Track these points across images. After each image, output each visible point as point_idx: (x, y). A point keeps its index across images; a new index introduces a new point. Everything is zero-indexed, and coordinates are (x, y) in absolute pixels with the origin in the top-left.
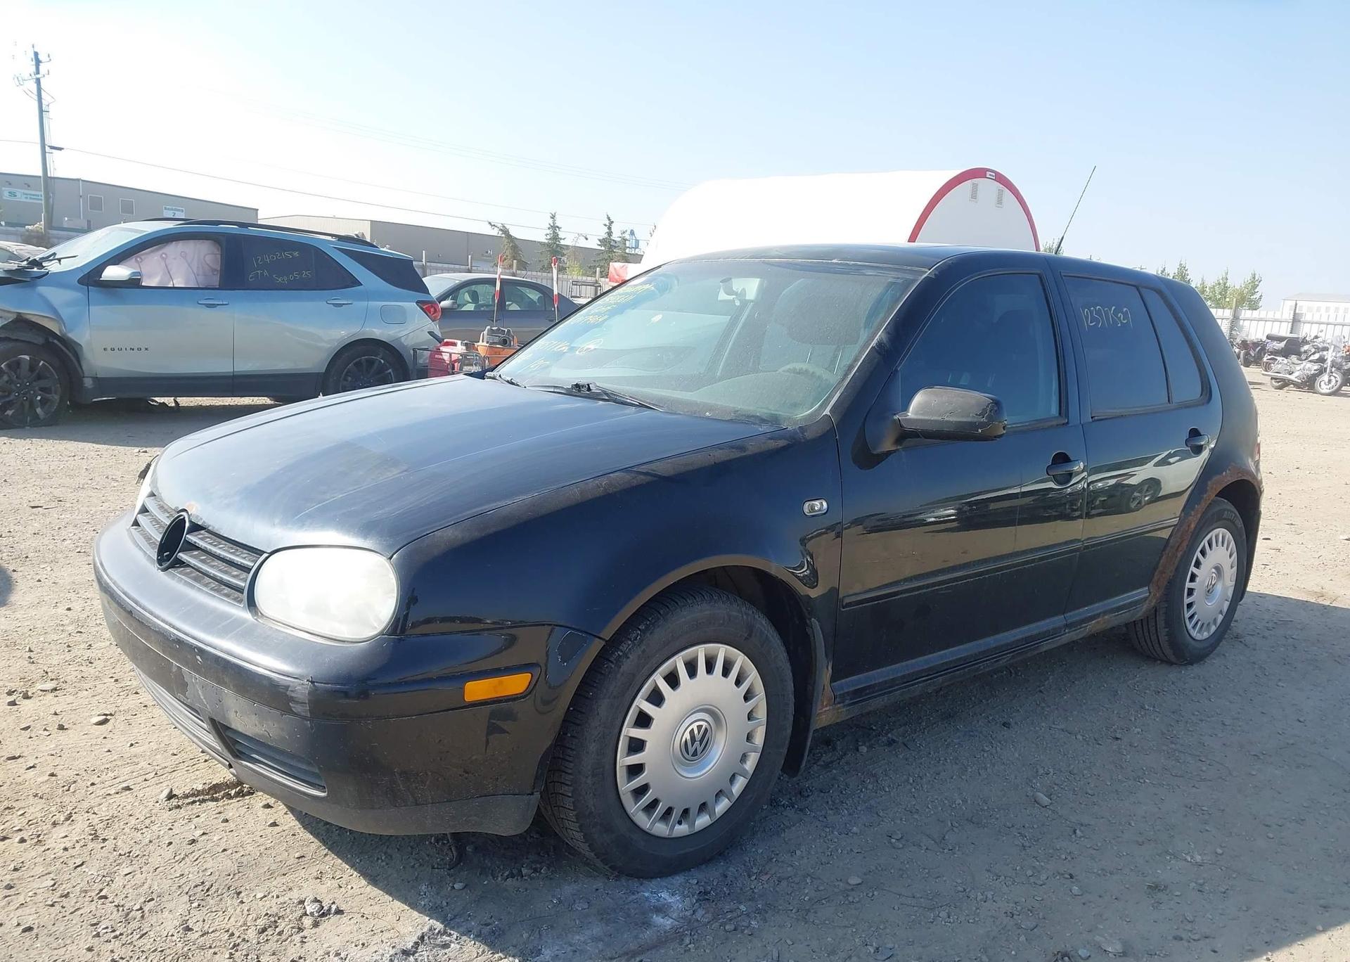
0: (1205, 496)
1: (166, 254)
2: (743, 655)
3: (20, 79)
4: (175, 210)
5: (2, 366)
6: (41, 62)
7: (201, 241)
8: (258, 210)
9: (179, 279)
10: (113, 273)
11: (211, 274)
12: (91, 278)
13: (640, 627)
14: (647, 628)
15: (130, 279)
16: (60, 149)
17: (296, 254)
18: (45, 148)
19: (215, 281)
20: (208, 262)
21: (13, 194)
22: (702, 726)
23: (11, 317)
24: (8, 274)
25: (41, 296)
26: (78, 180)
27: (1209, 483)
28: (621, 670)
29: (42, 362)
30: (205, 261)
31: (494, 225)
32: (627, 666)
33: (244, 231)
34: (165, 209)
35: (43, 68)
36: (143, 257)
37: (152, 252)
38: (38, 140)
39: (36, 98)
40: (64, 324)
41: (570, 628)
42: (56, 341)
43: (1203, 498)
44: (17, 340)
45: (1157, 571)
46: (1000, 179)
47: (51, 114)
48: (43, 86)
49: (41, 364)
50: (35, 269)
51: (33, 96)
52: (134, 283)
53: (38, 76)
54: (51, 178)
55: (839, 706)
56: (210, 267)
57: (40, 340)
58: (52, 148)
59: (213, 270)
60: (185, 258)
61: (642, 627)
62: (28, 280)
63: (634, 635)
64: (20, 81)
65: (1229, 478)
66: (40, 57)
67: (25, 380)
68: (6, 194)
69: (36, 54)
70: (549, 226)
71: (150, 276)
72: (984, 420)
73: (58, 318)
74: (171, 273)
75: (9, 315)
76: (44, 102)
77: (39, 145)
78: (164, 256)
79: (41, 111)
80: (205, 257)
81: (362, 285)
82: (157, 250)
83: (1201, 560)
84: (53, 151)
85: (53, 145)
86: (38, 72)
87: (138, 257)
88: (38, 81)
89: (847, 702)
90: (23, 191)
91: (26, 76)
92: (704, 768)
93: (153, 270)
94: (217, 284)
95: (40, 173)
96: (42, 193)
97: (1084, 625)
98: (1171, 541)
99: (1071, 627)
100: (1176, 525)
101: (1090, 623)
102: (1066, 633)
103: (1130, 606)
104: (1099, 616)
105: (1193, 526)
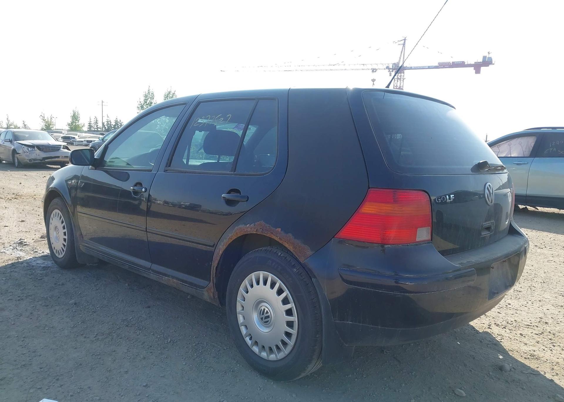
9: (515, 154)
36: (501, 145)
37: (505, 143)
71: (502, 153)
74: (511, 151)
78: (510, 144)
93: (504, 150)
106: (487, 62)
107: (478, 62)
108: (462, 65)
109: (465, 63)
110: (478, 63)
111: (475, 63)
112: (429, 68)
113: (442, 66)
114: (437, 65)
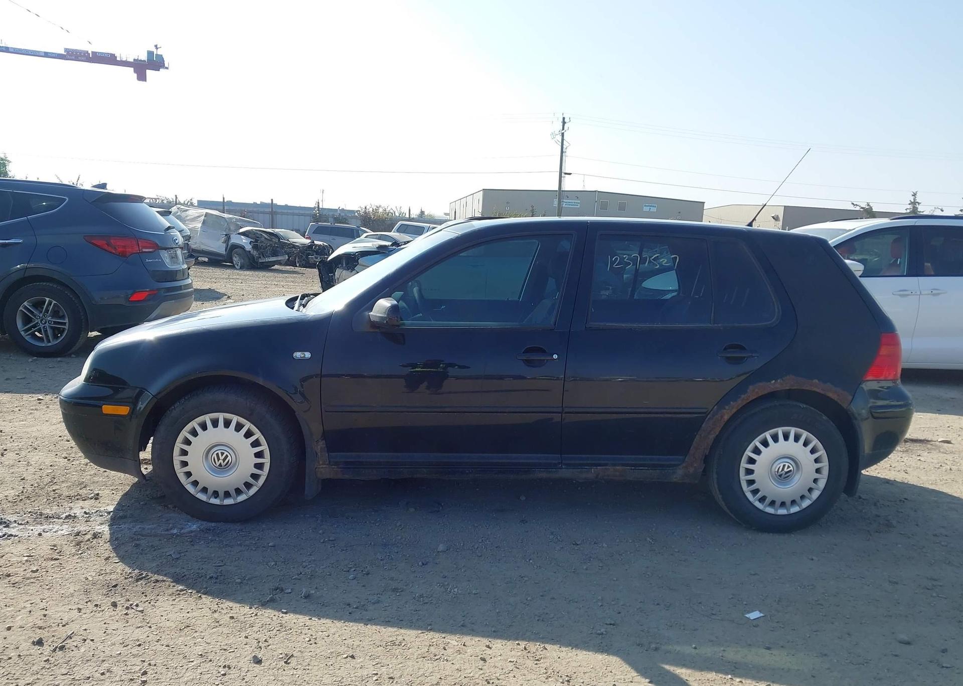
0: (743, 396)
2: (250, 423)
3: (554, 134)
4: (651, 206)
6: (565, 123)
8: (704, 203)
18: (562, 175)
22: (224, 453)
26: (595, 191)
27: (750, 386)
31: (856, 205)
34: (645, 206)
35: (566, 126)
38: (558, 170)
39: (560, 144)
43: (739, 397)
45: (693, 446)
47: (567, 154)
48: (565, 137)
51: (558, 143)
53: (563, 132)
54: (563, 191)
55: (334, 467)
58: (566, 174)
64: (553, 136)
65: (779, 386)
66: (566, 120)
69: (564, 119)
70: (910, 202)
76: (564, 146)
77: (558, 173)
79: (562, 152)
83: (761, 449)
85: (566, 172)
86: (563, 129)
88: (563, 135)
89: (340, 466)
91: (557, 132)
92: (225, 475)
95: (557, 189)
97: (586, 467)
98: (703, 426)
99: (568, 466)
100: (706, 413)
101: (595, 467)
102: (562, 468)
103: (654, 467)
104: (606, 465)
105: (726, 417)
106: (155, 62)
107: (139, 59)
108: (109, 59)
109: (116, 57)
110: (139, 62)
111: (134, 60)
112: (47, 55)
113: (73, 55)
114: (62, 52)
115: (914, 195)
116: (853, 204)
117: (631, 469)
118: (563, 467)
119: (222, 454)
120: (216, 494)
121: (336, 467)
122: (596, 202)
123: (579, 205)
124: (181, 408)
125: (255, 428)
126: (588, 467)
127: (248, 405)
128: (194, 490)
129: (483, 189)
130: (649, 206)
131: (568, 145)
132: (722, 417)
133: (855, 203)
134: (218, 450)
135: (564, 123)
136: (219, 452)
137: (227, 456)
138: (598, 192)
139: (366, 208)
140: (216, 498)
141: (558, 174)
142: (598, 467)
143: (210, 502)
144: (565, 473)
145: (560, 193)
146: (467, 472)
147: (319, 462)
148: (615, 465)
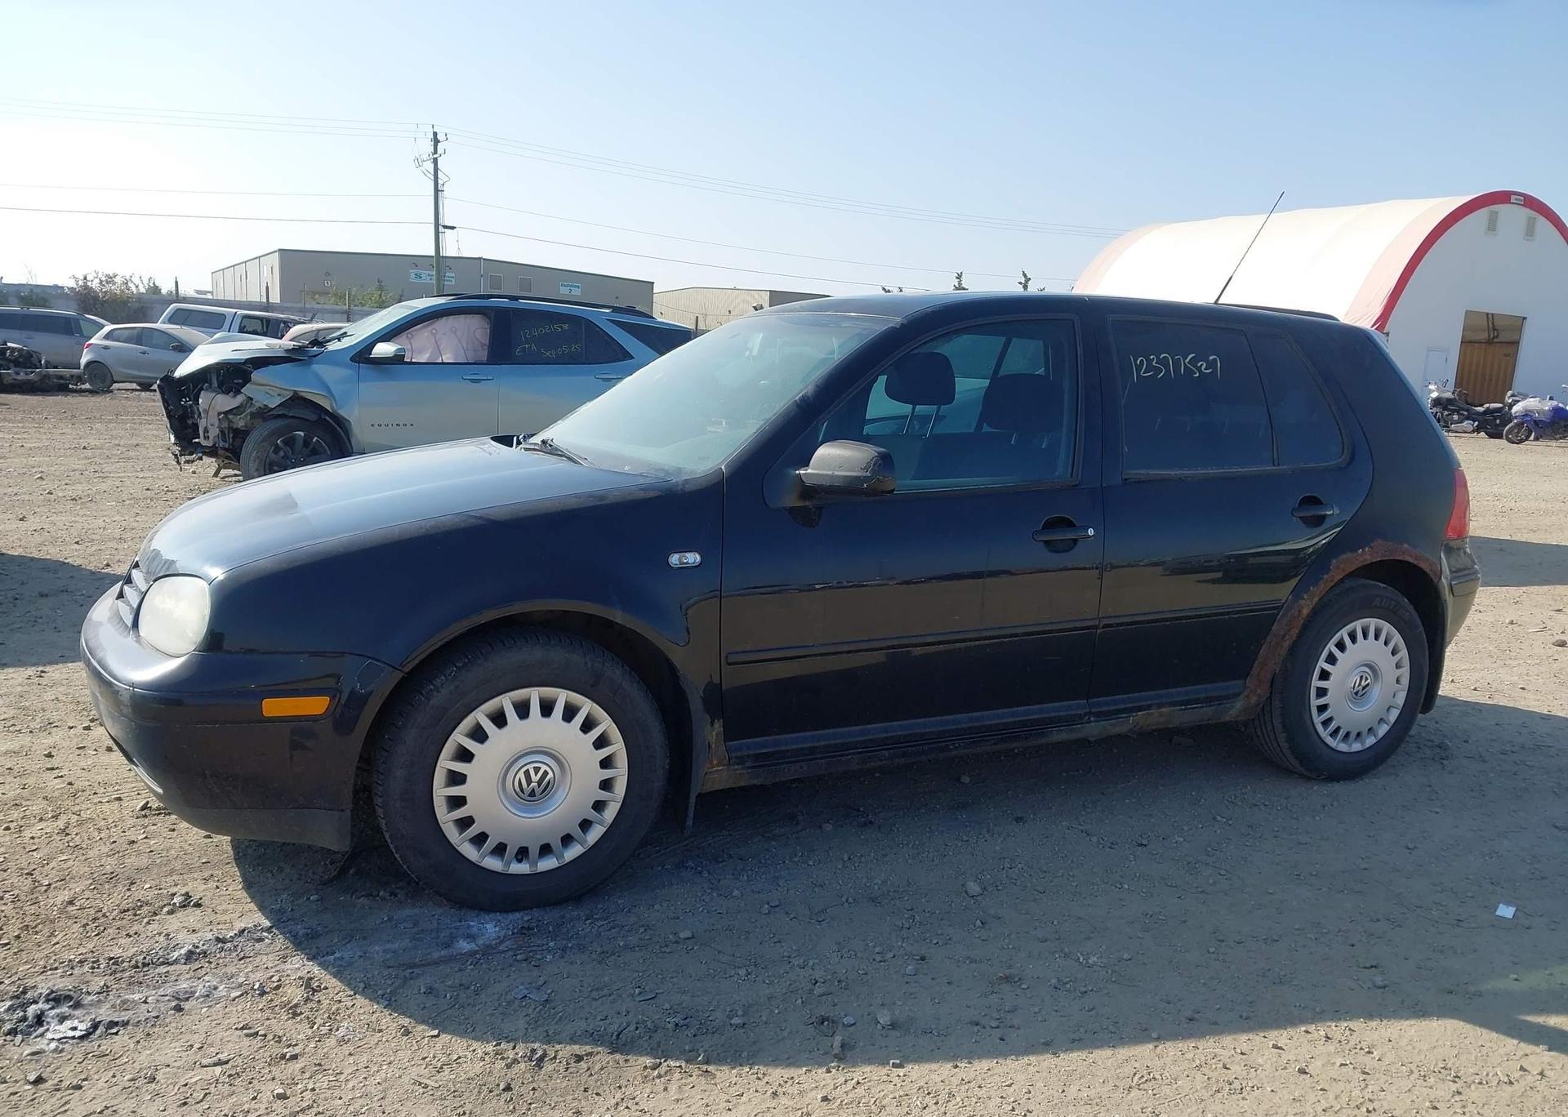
0: (1325, 576)
1: (436, 330)
2: (591, 702)
3: (419, 160)
4: (572, 286)
5: (278, 442)
6: (439, 141)
7: (471, 316)
8: (653, 283)
9: (448, 355)
10: (383, 349)
11: (480, 348)
12: (362, 355)
13: (457, 664)
14: (465, 664)
15: (395, 355)
16: (453, 228)
17: (566, 327)
18: (439, 227)
19: (483, 355)
20: (478, 337)
21: (418, 276)
22: (540, 768)
23: (289, 395)
24: (287, 353)
25: (317, 376)
26: (480, 259)
27: (1334, 561)
28: (431, 703)
29: (316, 438)
30: (475, 336)
32: (438, 699)
33: (514, 304)
34: (562, 285)
35: (440, 146)
36: (414, 333)
37: (424, 327)
38: (432, 220)
39: (432, 178)
40: (335, 400)
41: (369, 657)
42: (327, 418)
43: (1322, 578)
44: (293, 417)
45: (1256, 662)
46: (1531, 203)
47: (445, 194)
48: (440, 165)
49: (314, 440)
50: (315, 348)
51: (429, 175)
52: (398, 359)
53: (435, 156)
54: (441, 257)
55: (736, 767)
56: (481, 343)
57: (314, 417)
58: (445, 227)
59: (483, 345)
60: (455, 333)
61: (459, 664)
62: (306, 358)
63: (449, 672)
64: (419, 162)
65: (1367, 557)
66: (438, 137)
67: (300, 456)
68: (413, 276)
69: (435, 134)
71: (420, 352)
72: (868, 474)
73: (330, 394)
74: (441, 348)
75: (288, 393)
76: (440, 181)
77: (433, 225)
78: (434, 331)
79: (437, 191)
80: (475, 331)
81: (634, 358)
82: (428, 325)
83: (1336, 655)
84: (446, 230)
85: (446, 224)
86: (436, 152)
87: (408, 333)
88: (435, 161)
89: (748, 764)
90: (427, 272)
91: (425, 157)
92: (542, 811)
93: (422, 347)
94: (485, 359)
95: (433, 254)
96: (434, 273)
97: (1122, 715)
98: (1274, 627)
99: (1100, 715)
100: (1279, 608)
101: (1134, 714)
102: (1091, 722)
103: (1209, 701)
104: (1149, 707)
105: (1305, 612)
115: (959, 277)
116: (884, 289)
117: (1182, 709)
118: (1092, 719)
119: (537, 770)
120: (522, 854)
121: (740, 767)
122: (482, 276)
123: (453, 280)
124: (452, 687)
125: (602, 710)
126: (1125, 715)
127: (589, 665)
128: (477, 853)
129: (279, 250)
130: (567, 286)
131: (446, 179)
132: (1300, 611)
133: (887, 288)
134: (526, 765)
135: (436, 141)
136: (531, 767)
137: (546, 773)
138: (484, 259)
139: (85, 278)
140: (520, 861)
141: (432, 227)
142: (1139, 713)
143: (509, 872)
144: (1094, 729)
145: (439, 262)
146: (951, 747)
147: (711, 762)
148: (1160, 706)
